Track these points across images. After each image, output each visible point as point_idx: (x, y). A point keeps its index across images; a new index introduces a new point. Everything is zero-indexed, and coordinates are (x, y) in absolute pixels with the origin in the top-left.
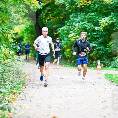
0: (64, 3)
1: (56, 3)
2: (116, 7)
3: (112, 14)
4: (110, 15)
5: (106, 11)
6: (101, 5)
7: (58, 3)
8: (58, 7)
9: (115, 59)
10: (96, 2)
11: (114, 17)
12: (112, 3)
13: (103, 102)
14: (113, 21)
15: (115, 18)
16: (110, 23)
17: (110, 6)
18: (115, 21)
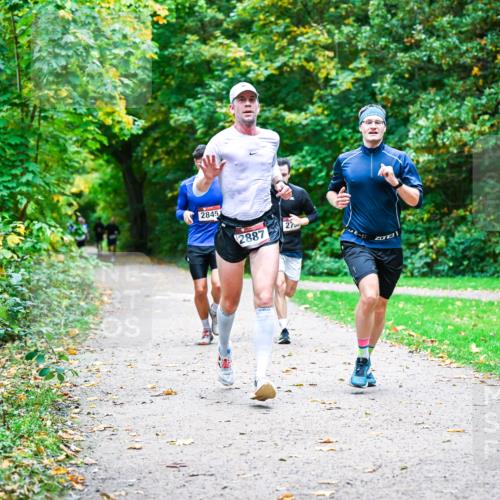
0: (192, 121)
1: (172, 122)
2: (315, 133)
3: (306, 148)
4: (301, 150)
5: (291, 140)
6: (281, 127)
7: (179, 123)
8: (179, 131)
9: (313, 254)
10: (267, 119)
11: (310, 155)
12: (304, 122)
13: (284, 356)
14: (309, 165)
15: (313, 159)
16: (301, 170)
17: (301, 129)
18: (312, 164)
